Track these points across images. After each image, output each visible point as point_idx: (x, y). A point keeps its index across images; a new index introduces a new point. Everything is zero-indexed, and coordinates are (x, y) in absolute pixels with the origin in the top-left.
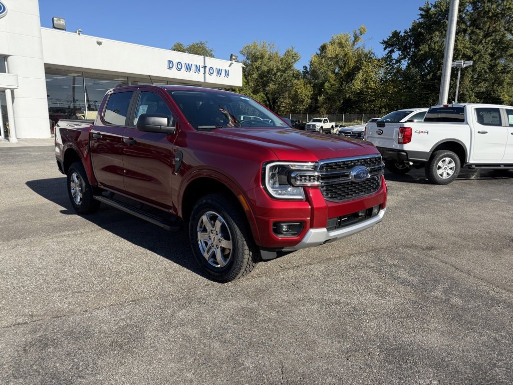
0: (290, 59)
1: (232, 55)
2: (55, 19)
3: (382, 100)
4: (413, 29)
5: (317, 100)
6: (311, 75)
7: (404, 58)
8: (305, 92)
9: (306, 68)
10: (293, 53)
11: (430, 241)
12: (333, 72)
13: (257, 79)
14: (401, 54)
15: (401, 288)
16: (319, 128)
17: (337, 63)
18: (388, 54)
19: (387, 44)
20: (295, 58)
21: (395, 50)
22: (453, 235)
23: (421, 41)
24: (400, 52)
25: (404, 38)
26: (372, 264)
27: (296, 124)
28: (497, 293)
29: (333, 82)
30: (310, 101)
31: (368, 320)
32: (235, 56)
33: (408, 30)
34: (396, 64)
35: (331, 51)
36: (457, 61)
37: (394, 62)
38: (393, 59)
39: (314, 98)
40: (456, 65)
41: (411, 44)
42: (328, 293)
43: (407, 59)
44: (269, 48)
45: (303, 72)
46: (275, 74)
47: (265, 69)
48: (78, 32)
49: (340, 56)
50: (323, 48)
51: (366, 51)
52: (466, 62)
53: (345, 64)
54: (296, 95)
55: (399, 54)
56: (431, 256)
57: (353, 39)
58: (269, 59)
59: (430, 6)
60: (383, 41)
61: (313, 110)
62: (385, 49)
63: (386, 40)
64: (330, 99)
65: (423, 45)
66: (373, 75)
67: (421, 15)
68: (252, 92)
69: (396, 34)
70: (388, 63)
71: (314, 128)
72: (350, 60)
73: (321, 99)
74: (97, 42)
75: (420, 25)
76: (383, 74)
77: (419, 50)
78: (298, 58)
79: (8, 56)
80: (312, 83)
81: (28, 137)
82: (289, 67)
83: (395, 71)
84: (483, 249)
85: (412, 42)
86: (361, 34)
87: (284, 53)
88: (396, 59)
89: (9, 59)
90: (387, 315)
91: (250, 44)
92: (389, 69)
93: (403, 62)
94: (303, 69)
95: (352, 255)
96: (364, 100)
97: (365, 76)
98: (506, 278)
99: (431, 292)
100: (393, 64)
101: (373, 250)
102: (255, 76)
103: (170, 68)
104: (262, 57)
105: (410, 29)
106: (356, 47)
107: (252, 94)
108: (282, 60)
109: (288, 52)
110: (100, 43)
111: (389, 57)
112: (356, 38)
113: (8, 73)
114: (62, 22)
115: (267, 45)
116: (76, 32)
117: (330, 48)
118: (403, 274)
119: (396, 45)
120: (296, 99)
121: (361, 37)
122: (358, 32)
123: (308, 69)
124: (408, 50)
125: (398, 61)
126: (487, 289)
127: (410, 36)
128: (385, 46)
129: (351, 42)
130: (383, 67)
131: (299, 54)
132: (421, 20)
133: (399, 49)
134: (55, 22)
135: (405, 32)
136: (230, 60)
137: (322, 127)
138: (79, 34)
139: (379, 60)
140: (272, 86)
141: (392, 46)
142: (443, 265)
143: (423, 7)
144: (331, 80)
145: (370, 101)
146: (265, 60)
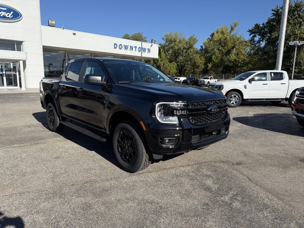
0: (192, 42)
1: (152, 40)
2: (50, 21)
3: (248, 66)
4: (268, 23)
5: (207, 66)
6: (204, 51)
7: (263, 40)
8: (200, 61)
9: (202, 47)
10: (194, 38)
11: (241, 159)
12: (218, 49)
13: (172, 54)
14: (260, 38)
15: (203, 193)
16: (207, 82)
17: (220, 44)
18: (252, 38)
19: (251, 32)
20: (195, 41)
21: (257, 35)
22: (259, 154)
23: (273, 30)
24: (260, 37)
25: (263, 29)
26: (192, 174)
27: (193, 80)
28: (270, 200)
29: (218, 55)
30: (203, 67)
31: (165, 216)
32: (154, 40)
33: (265, 23)
34: (257, 44)
35: (217, 37)
36: (294, 42)
37: (256, 42)
38: (255, 41)
39: (206, 64)
40: (294, 44)
41: (267, 32)
42: (149, 195)
43: (264, 41)
44: (179, 35)
45: (200, 49)
46: (182, 51)
47: (177, 48)
48: (62, 28)
49: (222, 40)
50: (212, 35)
51: (238, 36)
52: (300, 42)
53: (225, 44)
54: (195, 63)
55: (259, 38)
56: (236, 170)
57: (230, 29)
58: (179, 42)
59: (279, 8)
60: (249, 30)
61: (205, 72)
62: (250, 35)
63: (251, 29)
64: (215, 66)
65: (274, 32)
66: (243, 51)
67: (273, 14)
68: (168, 62)
69: (257, 26)
70: (252, 43)
71: (203, 83)
72: (228, 42)
73: (210, 65)
74: (73, 33)
75: (273, 20)
76: (249, 50)
77: (272, 35)
78: (197, 41)
79: (23, 42)
80: (205, 56)
81: (32, 87)
82: (191, 47)
83: (256, 48)
84: (275, 166)
85: (267, 30)
86: (235, 26)
87: (188, 39)
88: (257, 41)
89: (23, 43)
90: (180, 213)
91: (168, 34)
92: (253, 47)
93: (261, 42)
94: (200, 48)
95: (182, 166)
96: (237, 66)
97: (237, 51)
98: (282, 189)
99: (222, 197)
100: (255, 44)
101: (198, 164)
102: (170, 52)
103: (115, 48)
104: (175, 41)
105: (266, 23)
106: (232, 34)
107: (168, 63)
108: (186, 43)
109: (191, 38)
110: (74, 34)
111: (252, 40)
112: (232, 29)
113: (23, 51)
114: (54, 22)
115: (178, 34)
116: (61, 28)
117: (216, 35)
118: (209, 182)
119: (257, 32)
120: (195, 66)
121: (235, 28)
122: (233, 25)
123: (203, 48)
124: (265, 35)
125: (259, 42)
126: (264, 197)
127: (266, 27)
128: (250, 33)
129: (229, 31)
130: (249, 46)
131: (197, 39)
132: (272, 17)
133: (259, 35)
134: (49, 22)
135: (263, 24)
136: (151, 43)
137: (209, 82)
138: (63, 29)
139: (246, 42)
140: (181, 58)
141: (254, 33)
142: (241, 176)
143: (274, 9)
144: (216, 54)
145: (240, 67)
146: (177, 43)
